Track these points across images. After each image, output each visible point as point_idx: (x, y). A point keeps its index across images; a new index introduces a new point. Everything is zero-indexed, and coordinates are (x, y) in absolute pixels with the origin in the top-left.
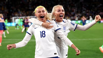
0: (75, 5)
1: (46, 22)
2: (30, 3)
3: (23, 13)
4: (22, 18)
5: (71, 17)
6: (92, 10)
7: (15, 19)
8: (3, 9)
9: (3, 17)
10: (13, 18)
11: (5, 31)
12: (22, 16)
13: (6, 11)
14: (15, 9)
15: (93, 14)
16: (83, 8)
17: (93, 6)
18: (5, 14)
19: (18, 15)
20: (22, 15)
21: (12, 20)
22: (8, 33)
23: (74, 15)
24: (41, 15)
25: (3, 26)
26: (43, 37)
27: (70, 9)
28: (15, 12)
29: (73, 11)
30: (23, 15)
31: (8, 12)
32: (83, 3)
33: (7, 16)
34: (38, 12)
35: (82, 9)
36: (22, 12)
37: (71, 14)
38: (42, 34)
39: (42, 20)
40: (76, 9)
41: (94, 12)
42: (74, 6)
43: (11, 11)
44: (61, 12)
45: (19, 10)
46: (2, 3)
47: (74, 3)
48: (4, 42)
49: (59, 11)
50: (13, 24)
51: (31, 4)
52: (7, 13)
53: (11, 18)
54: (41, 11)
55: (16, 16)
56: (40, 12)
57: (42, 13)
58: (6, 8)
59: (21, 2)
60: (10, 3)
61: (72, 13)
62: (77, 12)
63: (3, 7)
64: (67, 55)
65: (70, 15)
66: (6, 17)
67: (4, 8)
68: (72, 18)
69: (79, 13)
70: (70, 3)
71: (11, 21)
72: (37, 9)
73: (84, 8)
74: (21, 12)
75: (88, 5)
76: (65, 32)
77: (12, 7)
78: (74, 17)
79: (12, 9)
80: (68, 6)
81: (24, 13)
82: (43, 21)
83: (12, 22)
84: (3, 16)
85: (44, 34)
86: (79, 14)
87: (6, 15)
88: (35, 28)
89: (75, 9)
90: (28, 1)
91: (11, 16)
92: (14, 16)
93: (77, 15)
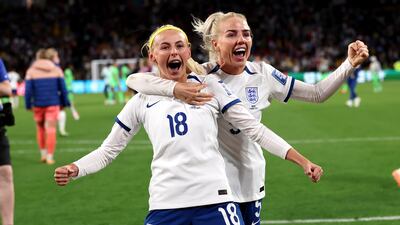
0: (317, 16)
1: (188, 81)
2: (155, 10)
3: (128, 47)
4: (127, 65)
5: (300, 58)
6: (376, 36)
7: (100, 67)
8: (56, 32)
9: (57, 60)
10: (95, 64)
11: (67, 109)
12: (126, 57)
13: (69, 38)
14: (100, 33)
15: (380, 49)
16: (345, 26)
17: (381, 19)
18: (66, 50)
19: (112, 52)
20: (126, 52)
21: (90, 70)
22: (76, 116)
23: (311, 54)
24: (171, 59)
25: (59, 93)
26: (180, 134)
27: (296, 29)
28: (100, 41)
29: (308, 38)
30: (130, 54)
31: (75, 44)
32: (344, 10)
33: (73, 56)
34: (160, 46)
35: (340, 29)
36: (127, 43)
37: (300, 49)
38: (175, 124)
39: (175, 74)
40: (320, 29)
41: (383, 41)
42: (313, 21)
43: (87, 38)
44: (240, 38)
45: (116, 37)
46: (55, 10)
47: (311, 10)
48: (62, 150)
49: (233, 33)
50: (95, 86)
51: (157, 15)
52: (73, 48)
53: (87, 66)
54: (173, 45)
55: (105, 58)
56: (166, 46)
57: (174, 50)
58: (67, 28)
59: (122, 8)
60: (85, 10)
61: (305, 46)
62: (324, 43)
63: (57, 26)
64: (262, 189)
65: (299, 53)
66: (69, 59)
67: (61, 29)
68: (305, 62)
69: (329, 46)
70: (297, 9)
71: (88, 76)
72: (157, 37)
73: (349, 26)
74: (122, 43)
75: (361, 18)
76: (253, 107)
77: (89, 26)
78: (314, 60)
79: (92, 33)
80: (291, 20)
81: (132, 45)
82: (175, 80)
83: (91, 78)
84: (59, 56)
85: (184, 123)
86: (332, 51)
87: (70, 52)
88: (148, 106)
89: (315, 30)
90: (146, 3)
91: (85, 58)
92: (98, 57)
93: (322, 53)
